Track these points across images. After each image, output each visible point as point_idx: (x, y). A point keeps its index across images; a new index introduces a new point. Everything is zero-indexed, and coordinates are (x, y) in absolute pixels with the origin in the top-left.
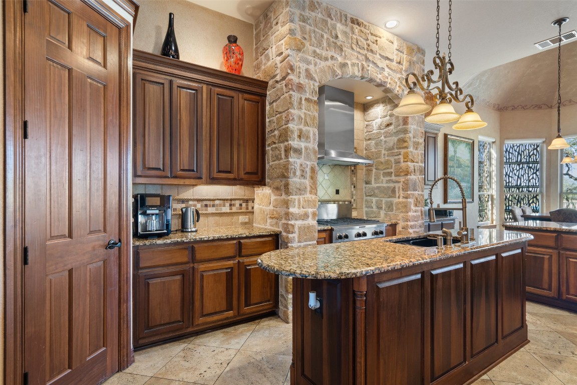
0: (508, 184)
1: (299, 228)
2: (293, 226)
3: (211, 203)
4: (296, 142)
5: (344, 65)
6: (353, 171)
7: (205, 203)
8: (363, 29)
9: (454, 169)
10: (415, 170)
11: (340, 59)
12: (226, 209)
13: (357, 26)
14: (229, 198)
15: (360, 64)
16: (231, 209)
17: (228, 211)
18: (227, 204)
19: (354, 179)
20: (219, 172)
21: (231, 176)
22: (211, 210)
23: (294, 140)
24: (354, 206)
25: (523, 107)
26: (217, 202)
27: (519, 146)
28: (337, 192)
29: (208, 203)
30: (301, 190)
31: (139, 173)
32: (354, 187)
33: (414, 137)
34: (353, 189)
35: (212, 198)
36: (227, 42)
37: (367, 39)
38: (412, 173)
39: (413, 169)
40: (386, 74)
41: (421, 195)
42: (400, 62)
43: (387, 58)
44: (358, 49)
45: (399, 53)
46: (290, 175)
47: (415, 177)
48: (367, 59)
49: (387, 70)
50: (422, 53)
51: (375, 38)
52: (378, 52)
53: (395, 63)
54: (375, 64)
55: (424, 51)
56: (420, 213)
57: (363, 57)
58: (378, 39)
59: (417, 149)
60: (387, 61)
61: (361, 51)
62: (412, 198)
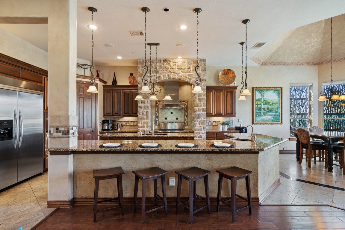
0: (330, 112)
1: (141, 130)
2: (139, 130)
3: (128, 122)
4: (140, 105)
5: (160, 77)
6: (185, 110)
7: (126, 122)
8: (168, 62)
9: (262, 106)
10: (199, 110)
11: (158, 75)
12: (132, 124)
13: (166, 62)
14: (133, 121)
15: (167, 75)
16: (134, 124)
17: (133, 125)
18: (133, 123)
19: (186, 113)
20: (125, 113)
21: (129, 115)
22: (128, 124)
23: (139, 104)
24: (186, 124)
25: (335, 61)
26: (129, 122)
27: (339, 86)
28: (177, 119)
29: (127, 122)
30: (142, 119)
31: (105, 115)
32: (186, 117)
33: (198, 97)
34: (185, 118)
35: (128, 121)
36: (130, 75)
37: (170, 65)
38: (197, 111)
39: (198, 110)
40: (181, 75)
41: (203, 120)
42: (189, 68)
43: (181, 69)
44: (166, 70)
45: (189, 65)
46: (138, 114)
47: (199, 113)
48: (170, 72)
49: (181, 73)
50: (204, 61)
51: (175, 63)
52: (176, 68)
53: (186, 69)
54: (174, 73)
55: (206, 60)
56: (203, 128)
57: (169, 72)
58: (176, 63)
59: (200, 101)
60: (182, 70)
61: (167, 70)
62: (197, 121)
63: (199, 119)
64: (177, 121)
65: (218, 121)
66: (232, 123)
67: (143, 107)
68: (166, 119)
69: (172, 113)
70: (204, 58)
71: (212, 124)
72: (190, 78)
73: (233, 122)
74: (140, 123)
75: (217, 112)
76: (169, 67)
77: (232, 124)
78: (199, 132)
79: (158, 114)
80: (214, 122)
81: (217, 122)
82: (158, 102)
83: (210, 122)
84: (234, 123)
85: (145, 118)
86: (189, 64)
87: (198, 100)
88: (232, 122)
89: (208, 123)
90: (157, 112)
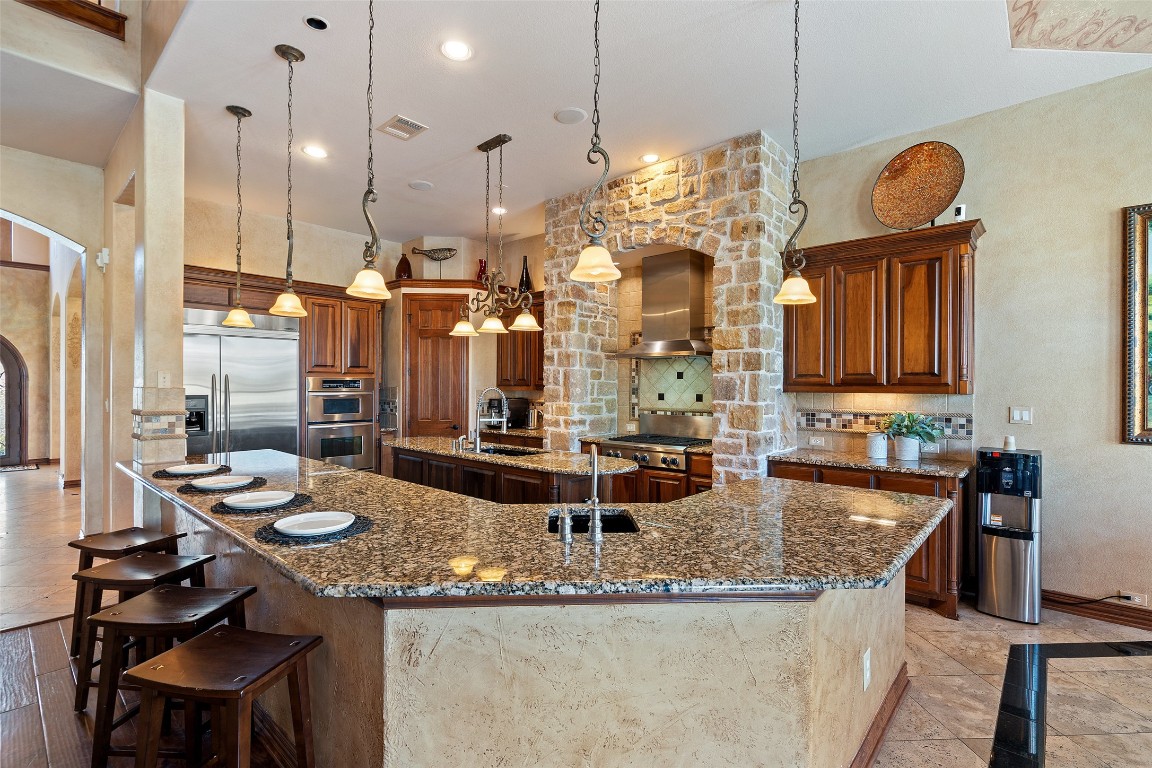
2: (546, 431)
4: (549, 350)
8: (623, 187)
10: (729, 361)
13: (617, 189)
30: (555, 397)
37: (630, 197)
38: (720, 367)
39: (724, 361)
40: (663, 225)
41: (748, 407)
42: (692, 192)
43: (665, 201)
44: (616, 218)
45: (690, 179)
46: (545, 382)
47: (731, 375)
48: (630, 223)
49: (666, 217)
50: (749, 144)
51: (643, 186)
52: (648, 203)
53: (682, 199)
54: (641, 222)
55: (758, 135)
56: (744, 442)
57: (625, 223)
58: (648, 184)
59: (735, 324)
60: (666, 205)
61: (620, 218)
62: (723, 411)
63: (728, 403)
64: (699, 406)
65: (878, 415)
66: (962, 426)
67: (556, 357)
68: (661, 397)
69: (680, 376)
70: (751, 130)
71: (844, 426)
72: (695, 229)
73: (969, 421)
74: (550, 409)
75: (850, 371)
76: (626, 203)
77: (962, 432)
78: (730, 457)
79: (636, 382)
80: (855, 415)
81: (872, 418)
82: (637, 336)
83: (834, 416)
84: (975, 427)
85: (562, 395)
86: (694, 174)
87: (725, 319)
88: (963, 421)
89: (828, 421)
90: (634, 374)
